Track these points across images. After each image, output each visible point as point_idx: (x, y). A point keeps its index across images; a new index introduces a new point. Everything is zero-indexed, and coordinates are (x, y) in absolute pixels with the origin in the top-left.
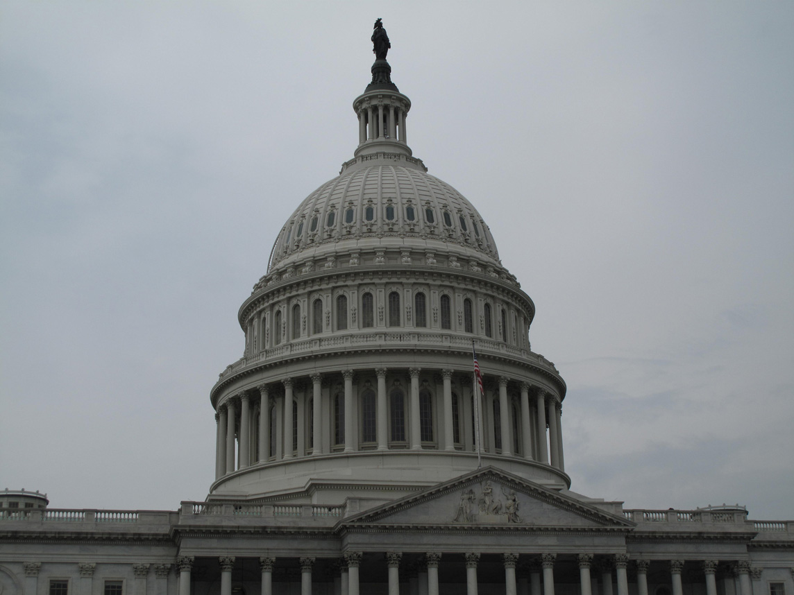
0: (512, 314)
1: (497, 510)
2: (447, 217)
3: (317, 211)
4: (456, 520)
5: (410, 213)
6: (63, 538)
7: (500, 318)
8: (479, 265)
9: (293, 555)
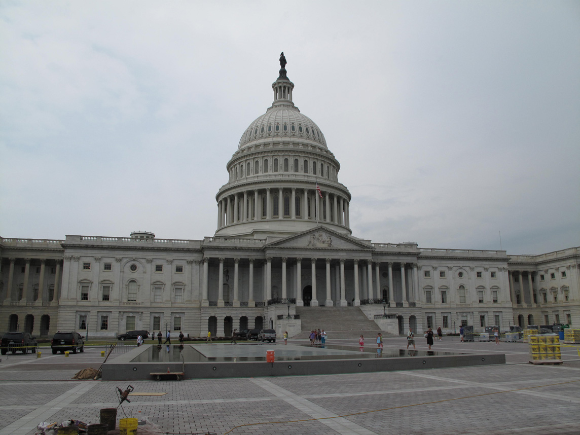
0: (331, 168)
1: (323, 242)
2: (307, 129)
3: (257, 127)
4: (308, 246)
5: (293, 128)
6: (160, 250)
7: (327, 169)
8: (319, 149)
9: (247, 257)
